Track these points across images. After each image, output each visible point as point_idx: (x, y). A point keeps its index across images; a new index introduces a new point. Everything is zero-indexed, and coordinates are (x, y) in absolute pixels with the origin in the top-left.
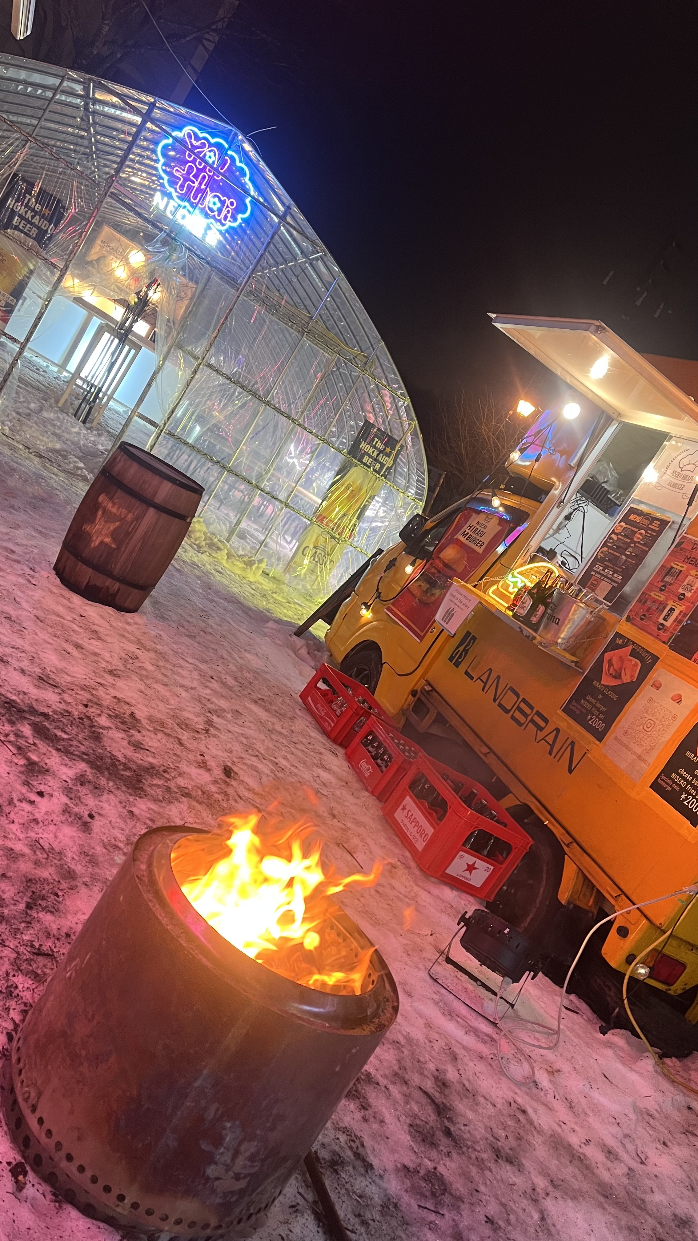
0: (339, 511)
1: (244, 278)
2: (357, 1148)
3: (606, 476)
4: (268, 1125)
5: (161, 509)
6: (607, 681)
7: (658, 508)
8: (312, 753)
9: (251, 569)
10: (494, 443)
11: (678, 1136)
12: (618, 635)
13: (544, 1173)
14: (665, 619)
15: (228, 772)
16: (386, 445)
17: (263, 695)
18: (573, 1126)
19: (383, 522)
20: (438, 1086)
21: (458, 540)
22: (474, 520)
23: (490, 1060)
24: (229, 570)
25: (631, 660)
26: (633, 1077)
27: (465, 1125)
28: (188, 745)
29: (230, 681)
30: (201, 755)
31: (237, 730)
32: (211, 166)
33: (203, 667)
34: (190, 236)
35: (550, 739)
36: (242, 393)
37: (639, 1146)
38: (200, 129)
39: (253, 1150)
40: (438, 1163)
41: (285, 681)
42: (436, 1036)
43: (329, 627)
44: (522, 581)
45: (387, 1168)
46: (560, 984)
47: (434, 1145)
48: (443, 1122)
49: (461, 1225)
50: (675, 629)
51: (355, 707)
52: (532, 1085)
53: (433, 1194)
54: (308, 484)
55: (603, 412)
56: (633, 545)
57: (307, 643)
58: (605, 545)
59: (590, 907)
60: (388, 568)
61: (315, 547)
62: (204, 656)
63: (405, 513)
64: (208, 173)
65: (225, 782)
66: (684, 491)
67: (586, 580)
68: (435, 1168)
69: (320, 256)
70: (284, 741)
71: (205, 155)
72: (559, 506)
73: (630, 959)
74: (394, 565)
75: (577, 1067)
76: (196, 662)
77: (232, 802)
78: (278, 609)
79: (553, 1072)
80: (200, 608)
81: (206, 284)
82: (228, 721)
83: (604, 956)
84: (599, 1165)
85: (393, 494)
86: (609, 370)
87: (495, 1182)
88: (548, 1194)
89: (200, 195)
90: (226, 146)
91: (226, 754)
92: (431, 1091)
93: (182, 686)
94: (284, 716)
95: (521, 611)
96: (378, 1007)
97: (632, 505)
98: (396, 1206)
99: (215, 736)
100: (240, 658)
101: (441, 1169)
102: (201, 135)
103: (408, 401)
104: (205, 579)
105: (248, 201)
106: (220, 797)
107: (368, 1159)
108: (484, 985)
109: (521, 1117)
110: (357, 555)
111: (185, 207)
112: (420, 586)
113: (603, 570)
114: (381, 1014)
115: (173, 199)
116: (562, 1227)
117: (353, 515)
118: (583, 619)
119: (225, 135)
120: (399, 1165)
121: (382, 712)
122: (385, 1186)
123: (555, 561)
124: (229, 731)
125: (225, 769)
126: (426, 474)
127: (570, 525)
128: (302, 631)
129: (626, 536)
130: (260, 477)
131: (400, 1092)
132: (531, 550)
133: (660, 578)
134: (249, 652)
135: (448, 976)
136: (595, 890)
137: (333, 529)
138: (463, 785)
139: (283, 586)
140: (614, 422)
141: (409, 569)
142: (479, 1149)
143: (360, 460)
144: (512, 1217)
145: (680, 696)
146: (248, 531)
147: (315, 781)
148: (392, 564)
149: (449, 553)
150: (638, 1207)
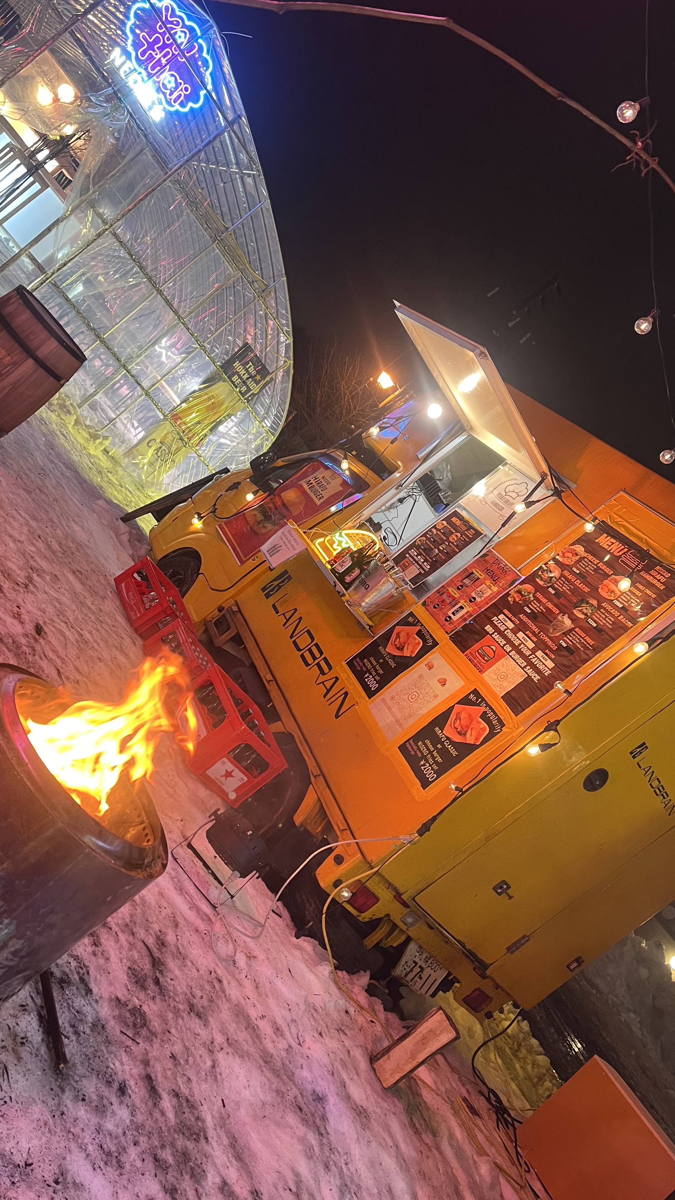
0: (195, 418)
1: (175, 165)
2: (84, 974)
3: (442, 474)
4: (39, 929)
5: (40, 363)
6: (391, 649)
7: (476, 519)
8: (114, 635)
9: (94, 443)
10: (348, 402)
11: (332, 1031)
12: (411, 614)
13: (224, 1031)
14: (453, 613)
15: (39, 630)
16: (258, 372)
17: (82, 568)
18: (255, 1002)
19: (232, 441)
20: (158, 944)
21: (301, 486)
22: (321, 474)
23: (203, 935)
24: (73, 436)
25: (416, 639)
26: (310, 976)
27: (172, 979)
28: (7, 594)
29: (55, 546)
30: (18, 607)
31: (52, 593)
32: (178, 46)
33: (33, 524)
34: (135, 103)
35: (328, 684)
36: (138, 273)
37: (301, 1030)
38: (179, 7)
39: (18, 947)
40: (144, 1003)
41: (103, 561)
42: (166, 905)
43: (157, 523)
44: (347, 543)
45: (103, 996)
46: (274, 891)
47: (143, 988)
48: (155, 973)
49: (150, 1055)
50: (459, 624)
51: (165, 605)
52: (231, 962)
53: (135, 1025)
54: (173, 383)
55: (459, 421)
56: (447, 543)
57: (131, 531)
58: (424, 535)
59: (317, 833)
60: (230, 489)
61: (161, 442)
62: (35, 513)
63: (255, 440)
64: (174, 50)
65: (35, 638)
66: (502, 513)
67: (399, 559)
68: (141, 1006)
69: (253, 174)
70: (92, 617)
71: (176, 33)
72: (397, 489)
73: (337, 884)
74: (237, 488)
75: (271, 958)
76: (28, 518)
77: (37, 657)
78: (110, 490)
79: (251, 957)
80: (40, 466)
81: (137, 155)
82: (46, 583)
83: (317, 876)
84: (267, 1037)
85: (250, 419)
86: (476, 389)
87: (184, 1028)
88: (222, 1049)
89: (159, 68)
90: (199, 34)
91: (39, 613)
92: (151, 946)
93: (11, 536)
94: (96, 593)
95: (340, 568)
96: (153, 860)
97: (457, 509)
98: (103, 1027)
99: (32, 593)
100: (67, 526)
101: (145, 1008)
102: (178, 13)
103: (290, 341)
104: (50, 437)
105: (203, 93)
106: (28, 650)
107: (90, 985)
108: (213, 874)
109: (217, 985)
110: (198, 463)
111: (140, 73)
112: (255, 515)
113: (417, 556)
114: (153, 865)
115: (130, 59)
116: (226, 1077)
117: (207, 426)
118: (388, 591)
119: (201, 22)
120: (113, 997)
121: (187, 617)
122: (99, 1009)
123: (378, 534)
124: (46, 593)
125: (37, 626)
126: (286, 412)
127: (401, 507)
128: (129, 518)
129: (444, 534)
130: (130, 358)
131: (127, 940)
132: (362, 518)
133: (460, 578)
134: (76, 523)
135: (187, 858)
136: (326, 819)
137: (184, 432)
138: (242, 702)
139: (119, 469)
140: (465, 433)
141: (250, 497)
142: (178, 1000)
143: (230, 378)
144: (191, 1059)
145: (445, 680)
146: (100, 404)
147: (112, 661)
148: (235, 486)
149: (290, 495)
150: (288, 1077)
